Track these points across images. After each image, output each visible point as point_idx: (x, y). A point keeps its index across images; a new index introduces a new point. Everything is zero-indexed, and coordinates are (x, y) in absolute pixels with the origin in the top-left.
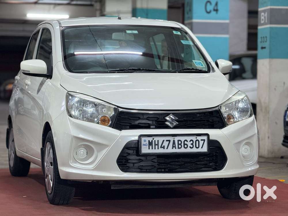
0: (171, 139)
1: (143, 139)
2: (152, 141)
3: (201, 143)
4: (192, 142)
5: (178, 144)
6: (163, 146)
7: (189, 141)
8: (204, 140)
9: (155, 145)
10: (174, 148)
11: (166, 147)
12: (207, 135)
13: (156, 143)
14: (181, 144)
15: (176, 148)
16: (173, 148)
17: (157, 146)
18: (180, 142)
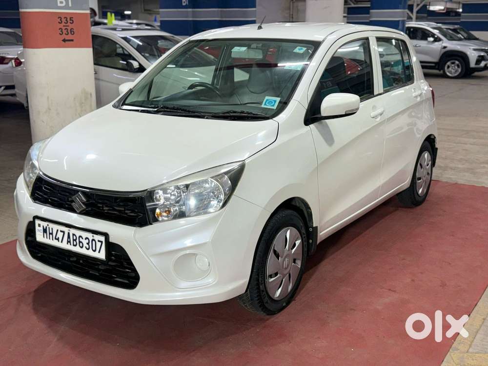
0: (66, 230)
1: (37, 222)
2: (46, 227)
3: (99, 244)
4: (87, 241)
5: (74, 240)
6: (57, 238)
7: (84, 238)
8: (102, 242)
9: (50, 234)
10: (69, 243)
11: (60, 240)
12: (106, 235)
13: (51, 232)
14: (76, 240)
15: (71, 244)
16: (67, 244)
17: (51, 236)
18: (75, 238)
